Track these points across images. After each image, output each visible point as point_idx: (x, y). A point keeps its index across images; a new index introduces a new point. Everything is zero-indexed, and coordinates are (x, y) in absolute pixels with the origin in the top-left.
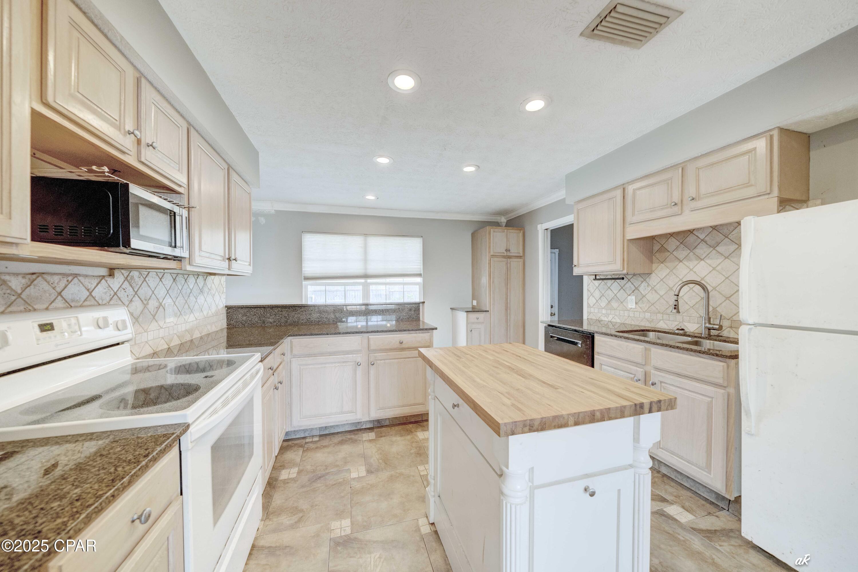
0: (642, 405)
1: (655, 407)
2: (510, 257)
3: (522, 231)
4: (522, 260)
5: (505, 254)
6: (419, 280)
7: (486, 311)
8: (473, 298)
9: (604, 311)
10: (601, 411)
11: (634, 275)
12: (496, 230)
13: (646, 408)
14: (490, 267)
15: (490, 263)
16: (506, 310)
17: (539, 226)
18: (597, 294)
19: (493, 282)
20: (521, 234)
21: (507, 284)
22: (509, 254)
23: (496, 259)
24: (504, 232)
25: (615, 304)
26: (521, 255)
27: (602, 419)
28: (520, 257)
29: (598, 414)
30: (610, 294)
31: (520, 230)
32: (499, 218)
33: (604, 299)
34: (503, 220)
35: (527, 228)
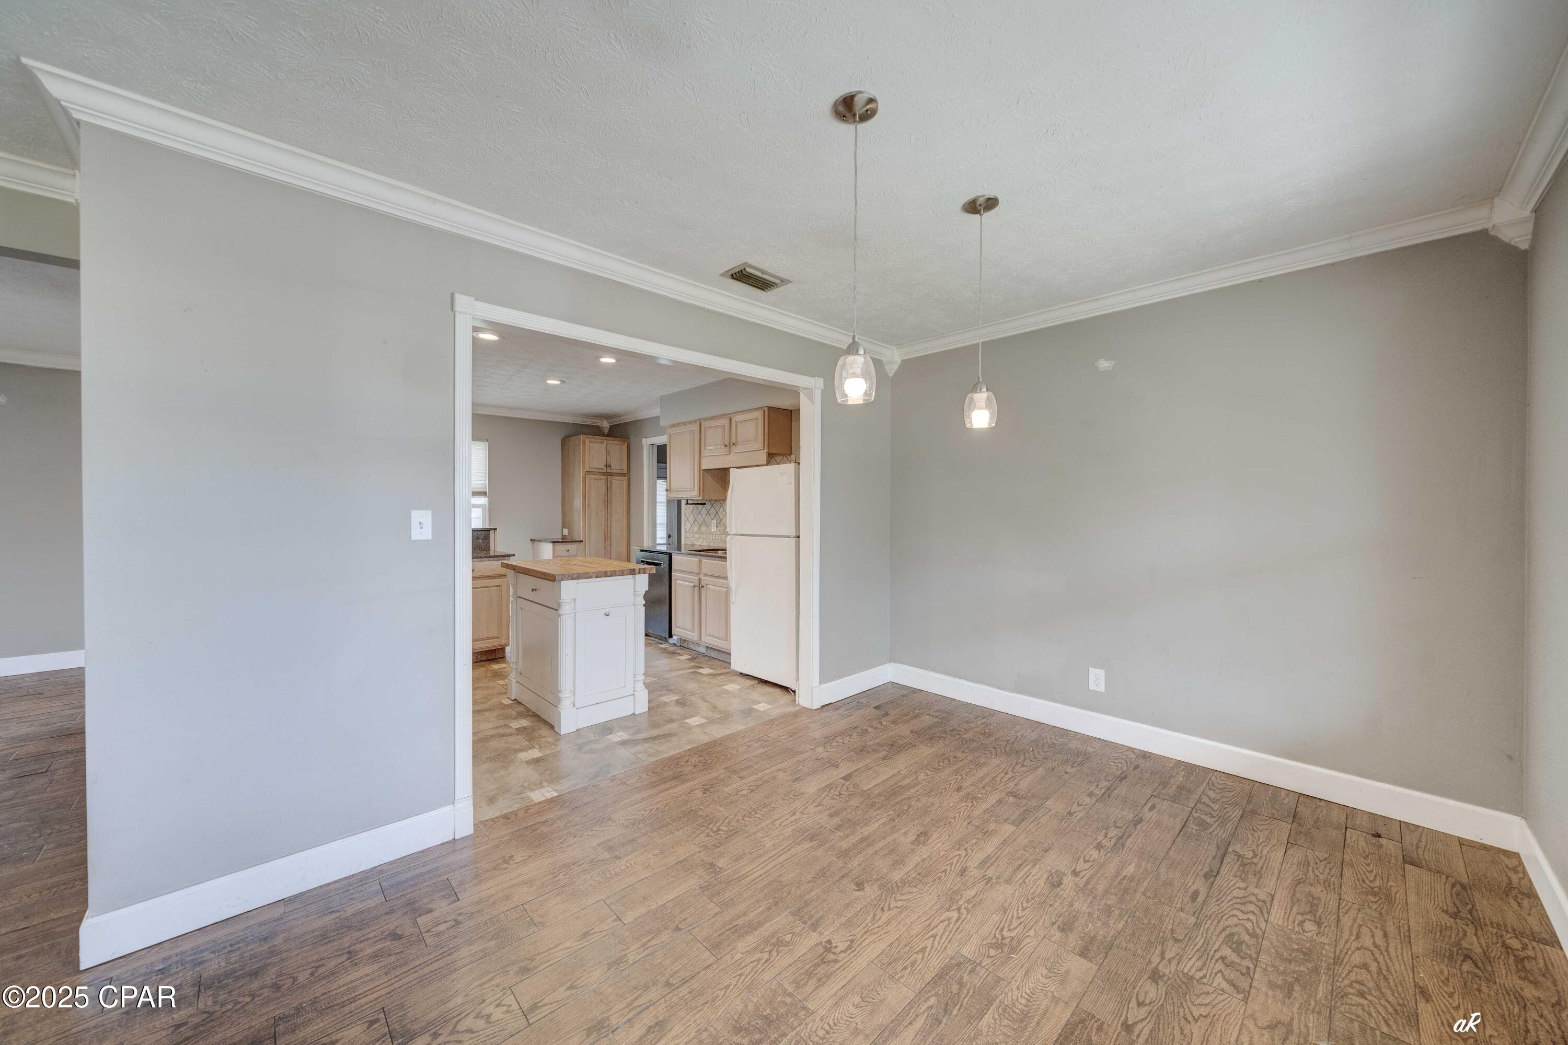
0: (634, 570)
1: (642, 571)
2: (611, 474)
3: (626, 443)
4: (626, 478)
5: (605, 471)
6: (483, 501)
7: (579, 541)
8: (564, 526)
9: (696, 536)
10: (611, 572)
11: (716, 501)
12: (592, 440)
13: (637, 571)
14: (584, 486)
15: (584, 482)
16: (606, 539)
17: (644, 440)
18: (691, 519)
19: (589, 505)
20: (625, 447)
21: (606, 508)
22: (609, 470)
23: (592, 476)
24: (603, 443)
25: (703, 529)
26: (625, 472)
27: (611, 576)
28: (623, 475)
29: (609, 573)
30: (700, 518)
31: (624, 441)
32: (600, 421)
33: (696, 523)
34: (605, 425)
35: (633, 440)
